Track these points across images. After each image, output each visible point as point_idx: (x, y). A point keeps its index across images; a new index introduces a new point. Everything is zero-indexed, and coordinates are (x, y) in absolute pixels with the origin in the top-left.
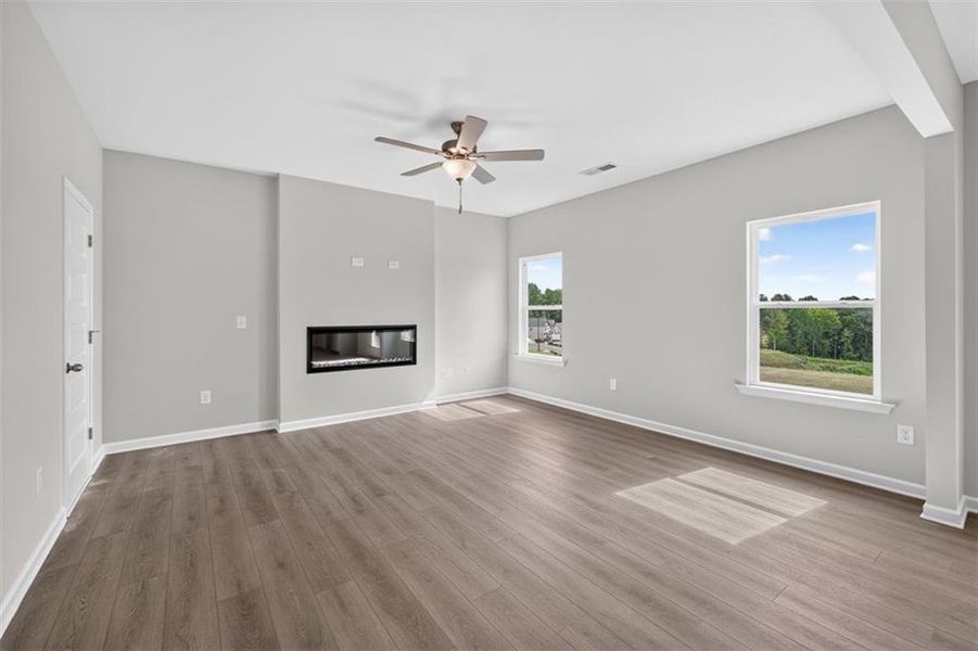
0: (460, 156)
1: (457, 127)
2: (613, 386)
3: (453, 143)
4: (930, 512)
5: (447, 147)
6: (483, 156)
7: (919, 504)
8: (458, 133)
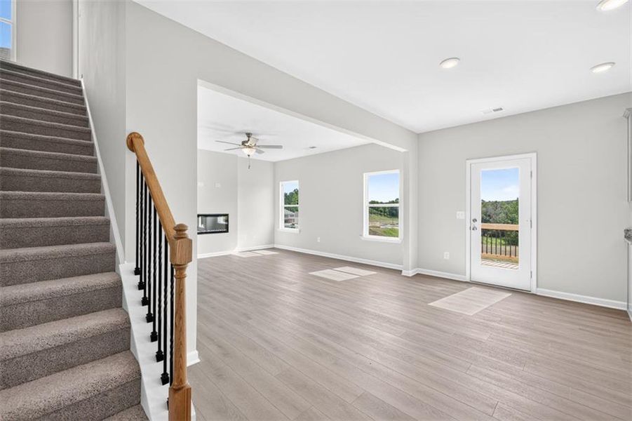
0: (249, 147)
1: (249, 135)
2: (319, 241)
3: (247, 142)
4: (404, 273)
5: (243, 143)
6: (259, 146)
7: (401, 271)
8: (249, 137)
